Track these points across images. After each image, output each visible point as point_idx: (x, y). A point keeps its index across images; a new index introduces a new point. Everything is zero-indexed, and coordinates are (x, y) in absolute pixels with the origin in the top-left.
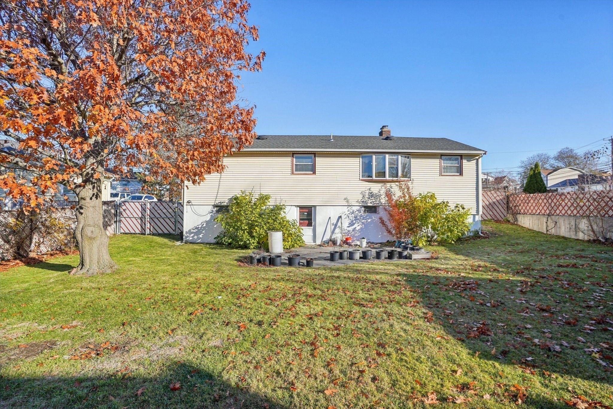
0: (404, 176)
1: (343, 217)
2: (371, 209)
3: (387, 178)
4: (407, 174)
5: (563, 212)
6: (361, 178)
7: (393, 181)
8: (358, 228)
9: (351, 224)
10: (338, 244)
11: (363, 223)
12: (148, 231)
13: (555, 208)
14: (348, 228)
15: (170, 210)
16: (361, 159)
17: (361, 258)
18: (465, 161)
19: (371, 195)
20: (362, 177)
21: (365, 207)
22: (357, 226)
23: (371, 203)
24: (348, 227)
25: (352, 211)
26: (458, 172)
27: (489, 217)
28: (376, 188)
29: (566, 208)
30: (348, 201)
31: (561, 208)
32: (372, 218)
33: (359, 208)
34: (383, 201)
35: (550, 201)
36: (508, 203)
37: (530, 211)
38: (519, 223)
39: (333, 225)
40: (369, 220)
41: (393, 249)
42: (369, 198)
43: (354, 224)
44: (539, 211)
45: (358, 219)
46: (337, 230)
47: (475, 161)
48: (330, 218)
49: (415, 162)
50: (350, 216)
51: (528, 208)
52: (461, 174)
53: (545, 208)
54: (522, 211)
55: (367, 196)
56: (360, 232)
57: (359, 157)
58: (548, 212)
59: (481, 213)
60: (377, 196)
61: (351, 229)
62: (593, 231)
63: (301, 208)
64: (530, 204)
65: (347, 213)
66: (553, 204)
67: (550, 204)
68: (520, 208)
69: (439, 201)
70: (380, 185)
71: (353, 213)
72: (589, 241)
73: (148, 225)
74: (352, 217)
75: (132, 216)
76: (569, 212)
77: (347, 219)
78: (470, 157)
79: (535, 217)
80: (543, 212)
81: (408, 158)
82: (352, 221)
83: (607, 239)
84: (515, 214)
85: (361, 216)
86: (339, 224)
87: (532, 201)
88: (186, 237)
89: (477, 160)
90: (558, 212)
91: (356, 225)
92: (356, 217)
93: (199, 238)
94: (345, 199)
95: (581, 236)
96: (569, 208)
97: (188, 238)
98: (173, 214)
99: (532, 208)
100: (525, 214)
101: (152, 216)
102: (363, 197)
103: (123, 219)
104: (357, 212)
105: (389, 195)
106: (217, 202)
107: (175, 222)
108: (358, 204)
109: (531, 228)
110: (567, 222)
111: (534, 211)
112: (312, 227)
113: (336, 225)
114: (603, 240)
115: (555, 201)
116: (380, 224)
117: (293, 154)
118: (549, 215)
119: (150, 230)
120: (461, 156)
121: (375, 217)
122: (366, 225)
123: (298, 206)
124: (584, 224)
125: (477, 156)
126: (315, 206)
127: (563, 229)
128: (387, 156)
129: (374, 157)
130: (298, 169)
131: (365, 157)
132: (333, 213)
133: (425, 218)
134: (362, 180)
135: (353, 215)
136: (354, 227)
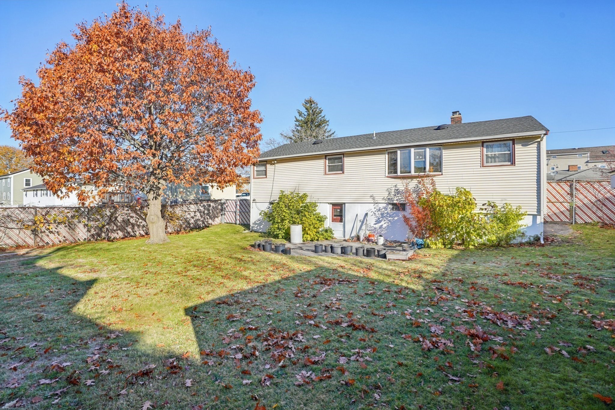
0: (433, 170)
1: (370, 214)
2: (399, 207)
3: (413, 173)
4: (437, 168)
6: (387, 175)
7: (420, 177)
8: (385, 226)
9: (378, 222)
10: (361, 240)
11: (389, 220)
12: (238, 222)
14: (374, 226)
16: (387, 156)
17: (342, 253)
18: (517, 146)
19: (397, 192)
20: (389, 174)
21: (391, 204)
23: (397, 200)
24: (375, 224)
25: (378, 208)
26: (509, 162)
27: (596, 219)
30: (374, 199)
32: (398, 216)
33: (385, 205)
39: (360, 221)
40: (396, 218)
42: (395, 195)
43: (380, 222)
45: (385, 217)
46: (364, 227)
47: (535, 145)
48: (357, 215)
49: (448, 154)
50: (377, 213)
52: (513, 163)
55: (393, 193)
56: (386, 230)
57: (385, 154)
61: (377, 226)
63: (334, 205)
65: (374, 210)
71: (379, 210)
73: (238, 217)
75: (230, 210)
77: (374, 216)
78: (526, 141)
81: (439, 149)
82: (379, 219)
85: (388, 213)
86: (366, 221)
88: (253, 227)
89: (539, 143)
91: (383, 223)
92: (382, 214)
93: (260, 228)
94: (371, 196)
101: (241, 211)
102: (389, 194)
103: (226, 213)
104: (383, 210)
106: (272, 200)
108: (384, 202)
112: (343, 223)
113: (362, 223)
117: (326, 156)
119: (240, 221)
120: (513, 140)
121: (401, 214)
122: (392, 223)
123: (331, 203)
125: (539, 137)
126: (345, 203)
128: (413, 150)
129: (399, 152)
130: (332, 169)
131: (390, 152)
132: (360, 210)
134: (387, 177)
135: (379, 213)
136: (380, 224)
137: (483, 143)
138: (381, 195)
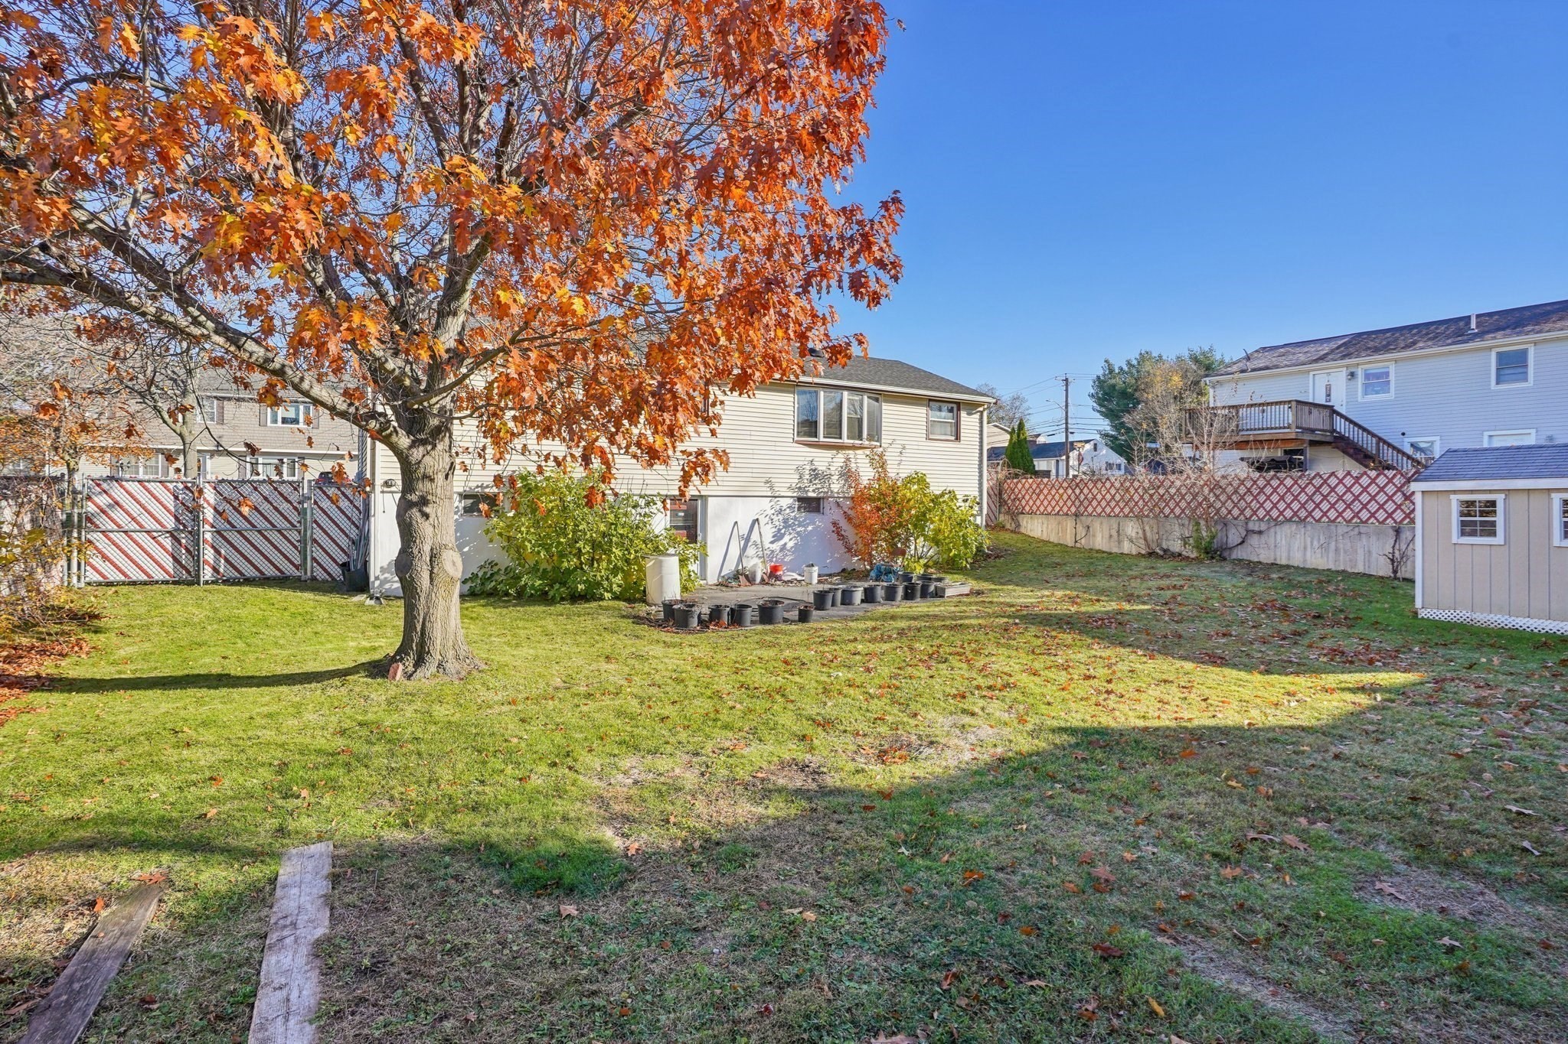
0: (871, 438)
1: (763, 520)
2: (811, 505)
3: (845, 440)
4: (876, 434)
5: (1099, 510)
6: (796, 438)
7: (854, 448)
8: (790, 544)
9: (777, 537)
10: (758, 580)
11: (798, 533)
12: (207, 574)
13: (1086, 503)
14: (771, 546)
15: (284, 507)
16: (796, 397)
17: (863, 601)
18: (963, 414)
19: (815, 475)
20: (798, 435)
21: (800, 499)
22: (789, 541)
23: (813, 491)
24: (772, 542)
25: (778, 508)
26: (953, 435)
28: (824, 460)
29: (1104, 503)
30: (771, 488)
31: (1095, 503)
32: (814, 524)
33: (789, 501)
34: (836, 487)
35: (1077, 491)
36: (1000, 494)
37: (1042, 509)
38: (1022, 530)
39: (742, 538)
40: (810, 528)
41: (871, 583)
42: (810, 481)
43: (782, 536)
44: (1057, 509)
45: (790, 526)
46: (751, 551)
47: (977, 416)
48: (735, 523)
49: (889, 411)
50: (775, 518)
51: (1038, 503)
52: (958, 438)
53: (1069, 503)
54: (1027, 508)
55: (808, 477)
57: (794, 393)
58: (1073, 509)
59: (985, 511)
60: (825, 477)
61: (776, 546)
62: (1145, 539)
64: (1042, 497)
65: (770, 512)
66: (1082, 497)
67: (1077, 497)
68: (1024, 502)
69: (936, 489)
70: (829, 454)
71: (780, 512)
72: (1140, 555)
73: (209, 554)
74: (778, 520)
75: (134, 526)
76: (1108, 510)
77: (770, 525)
78: (972, 407)
79: (1052, 519)
80: (1065, 509)
81: (877, 400)
82: (779, 530)
83: (1165, 551)
84: (1014, 515)
85: (795, 519)
86: (755, 536)
87: (1045, 492)
88: (383, 583)
89: (982, 413)
90: (1090, 509)
91: (786, 538)
92: (785, 521)
94: (767, 482)
95: (1127, 547)
96: (1108, 504)
97: (387, 586)
98: (294, 517)
99: (1046, 503)
100: (1032, 513)
101: (222, 525)
102: (800, 477)
103: (95, 536)
104: (787, 511)
105: (848, 474)
106: (473, 485)
107: (303, 541)
108: (789, 494)
109: (1045, 537)
110: (1105, 527)
111: (1049, 509)
113: (748, 540)
114: (1161, 553)
115: (1086, 491)
116: (835, 536)
118: (1076, 515)
119: (216, 570)
120: (959, 405)
121: (818, 523)
122: (804, 538)
123: (666, 497)
124: (1131, 529)
125: (982, 406)
126: (704, 498)
127: (1099, 539)
128: (846, 393)
129: (822, 394)
131: (805, 393)
132: (744, 512)
133: (920, 521)
134: (798, 442)
135: (781, 517)
136: (782, 542)
137: (930, 401)
138: (787, 483)
